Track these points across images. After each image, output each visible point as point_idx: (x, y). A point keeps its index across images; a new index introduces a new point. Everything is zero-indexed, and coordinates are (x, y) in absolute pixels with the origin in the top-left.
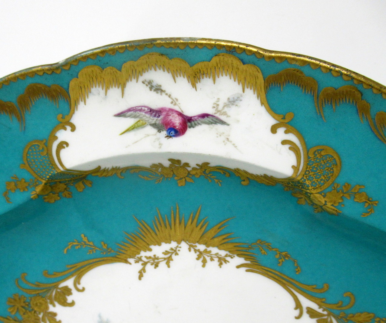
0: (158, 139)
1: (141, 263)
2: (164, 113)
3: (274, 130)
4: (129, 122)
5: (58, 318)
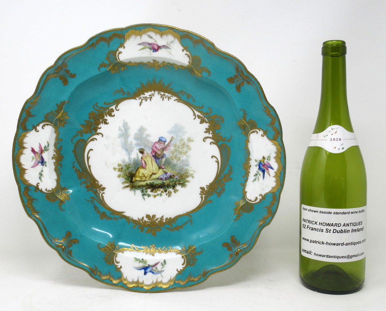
0: (150, 52)
1: (141, 99)
2: (152, 45)
3: (183, 51)
4: (142, 47)
5: (108, 122)
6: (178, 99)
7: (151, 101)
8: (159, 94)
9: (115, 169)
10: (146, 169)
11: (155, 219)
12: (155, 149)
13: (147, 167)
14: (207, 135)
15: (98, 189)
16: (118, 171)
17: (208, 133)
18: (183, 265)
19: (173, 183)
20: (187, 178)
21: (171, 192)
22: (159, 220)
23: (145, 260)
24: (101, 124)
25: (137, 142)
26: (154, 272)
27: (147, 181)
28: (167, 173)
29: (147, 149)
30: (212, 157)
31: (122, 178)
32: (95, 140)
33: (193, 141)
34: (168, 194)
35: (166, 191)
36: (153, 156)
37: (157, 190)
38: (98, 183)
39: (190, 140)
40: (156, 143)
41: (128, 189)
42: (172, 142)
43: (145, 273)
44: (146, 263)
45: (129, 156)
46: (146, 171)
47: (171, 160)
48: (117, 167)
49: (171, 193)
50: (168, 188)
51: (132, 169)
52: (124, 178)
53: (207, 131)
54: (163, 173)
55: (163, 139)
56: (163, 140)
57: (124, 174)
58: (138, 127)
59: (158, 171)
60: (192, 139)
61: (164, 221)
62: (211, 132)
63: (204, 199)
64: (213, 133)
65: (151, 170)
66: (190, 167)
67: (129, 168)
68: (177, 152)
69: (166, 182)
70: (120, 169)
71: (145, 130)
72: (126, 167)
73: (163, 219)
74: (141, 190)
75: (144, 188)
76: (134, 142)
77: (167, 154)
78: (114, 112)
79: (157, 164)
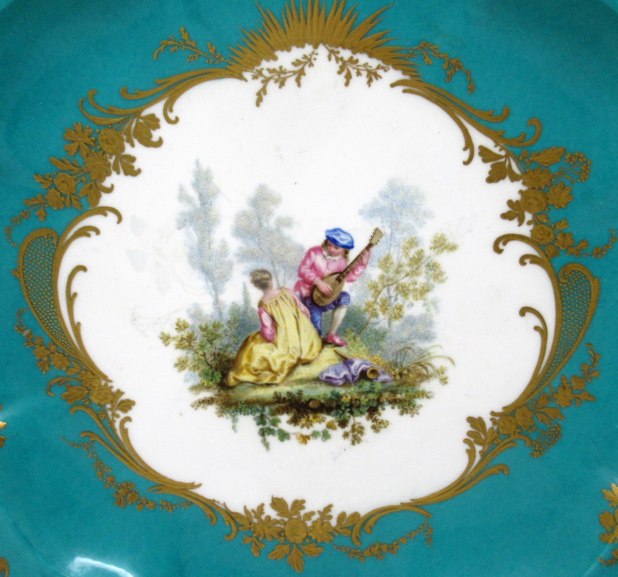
1: (261, 79)
5: (137, 165)
6: (407, 77)
7: (299, 85)
8: (333, 58)
9: (166, 339)
10: (276, 345)
11: (302, 513)
12: (311, 275)
13: (280, 338)
14: (512, 227)
15: (109, 406)
16: (178, 347)
17: (515, 222)
19: (371, 396)
20: (422, 381)
21: (362, 428)
22: (315, 517)
24: (114, 173)
25: (244, 246)
27: (277, 385)
28: (352, 363)
29: (282, 272)
30: (524, 311)
31: (190, 370)
32: (93, 233)
33: (453, 248)
34: (351, 434)
35: (343, 424)
36: (304, 300)
37: (311, 418)
38: (110, 384)
39: (441, 244)
40: (316, 250)
41: (212, 409)
42: (372, 249)
45: (217, 295)
46: (276, 353)
47: (367, 316)
48: (174, 333)
49: (362, 433)
50: (352, 413)
51: (225, 341)
52: (197, 373)
53: (514, 212)
54: (336, 361)
55: (343, 236)
56: (343, 240)
57: (199, 359)
58: (250, 191)
59: (320, 352)
60: (450, 240)
61: (334, 522)
62: (528, 216)
63: (478, 458)
64: (534, 222)
65: (294, 347)
66: (435, 342)
67: (217, 337)
68: (393, 288)
69: (347, 393)
70: (182, 339)
71: (276, 201)
72: (204, 333)
73: (331, 517)
74: (258, 414)
75: (267, 409)
76: (235, 245)
77: (353, 295)
78: (158, 127)
79: (316, 327)
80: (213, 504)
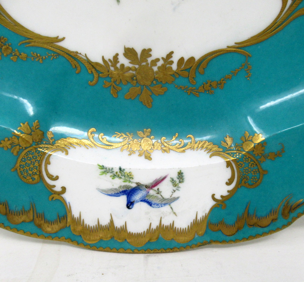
11: (150, 60)
18: (228, 184)
22: (160, 63)
23: (127, 171)
26: (153, 202)
43: (130, 205)
44: (131, 180)
61: (174, 67)
73: (172, 62)
80: (77, 55)
